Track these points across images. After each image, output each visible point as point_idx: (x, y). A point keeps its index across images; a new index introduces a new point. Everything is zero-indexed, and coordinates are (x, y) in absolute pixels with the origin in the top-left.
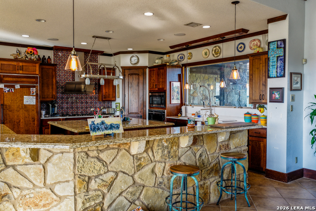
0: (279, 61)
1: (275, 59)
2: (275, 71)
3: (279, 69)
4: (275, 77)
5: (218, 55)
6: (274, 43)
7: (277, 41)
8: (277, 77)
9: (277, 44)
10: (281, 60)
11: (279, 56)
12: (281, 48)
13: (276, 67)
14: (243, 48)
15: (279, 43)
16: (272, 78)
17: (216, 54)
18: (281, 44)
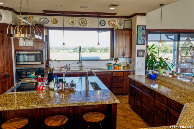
0: (143, 37)
1: (141, 35)
2: (141, 41)
3: (143, 40)
4: (141, 44)
5: (85, 25)
6: (140, 27)
7: (142, 26)
8: (142, 44)
9: (142, 27)
10: (144, 36)
11: (143, 34)
12: (144, 30)
13: (141, 39)
14: (104, 24)
15: (143, 27)
16: (139, 44)
17: (83, 24)
18: (144, 28)
